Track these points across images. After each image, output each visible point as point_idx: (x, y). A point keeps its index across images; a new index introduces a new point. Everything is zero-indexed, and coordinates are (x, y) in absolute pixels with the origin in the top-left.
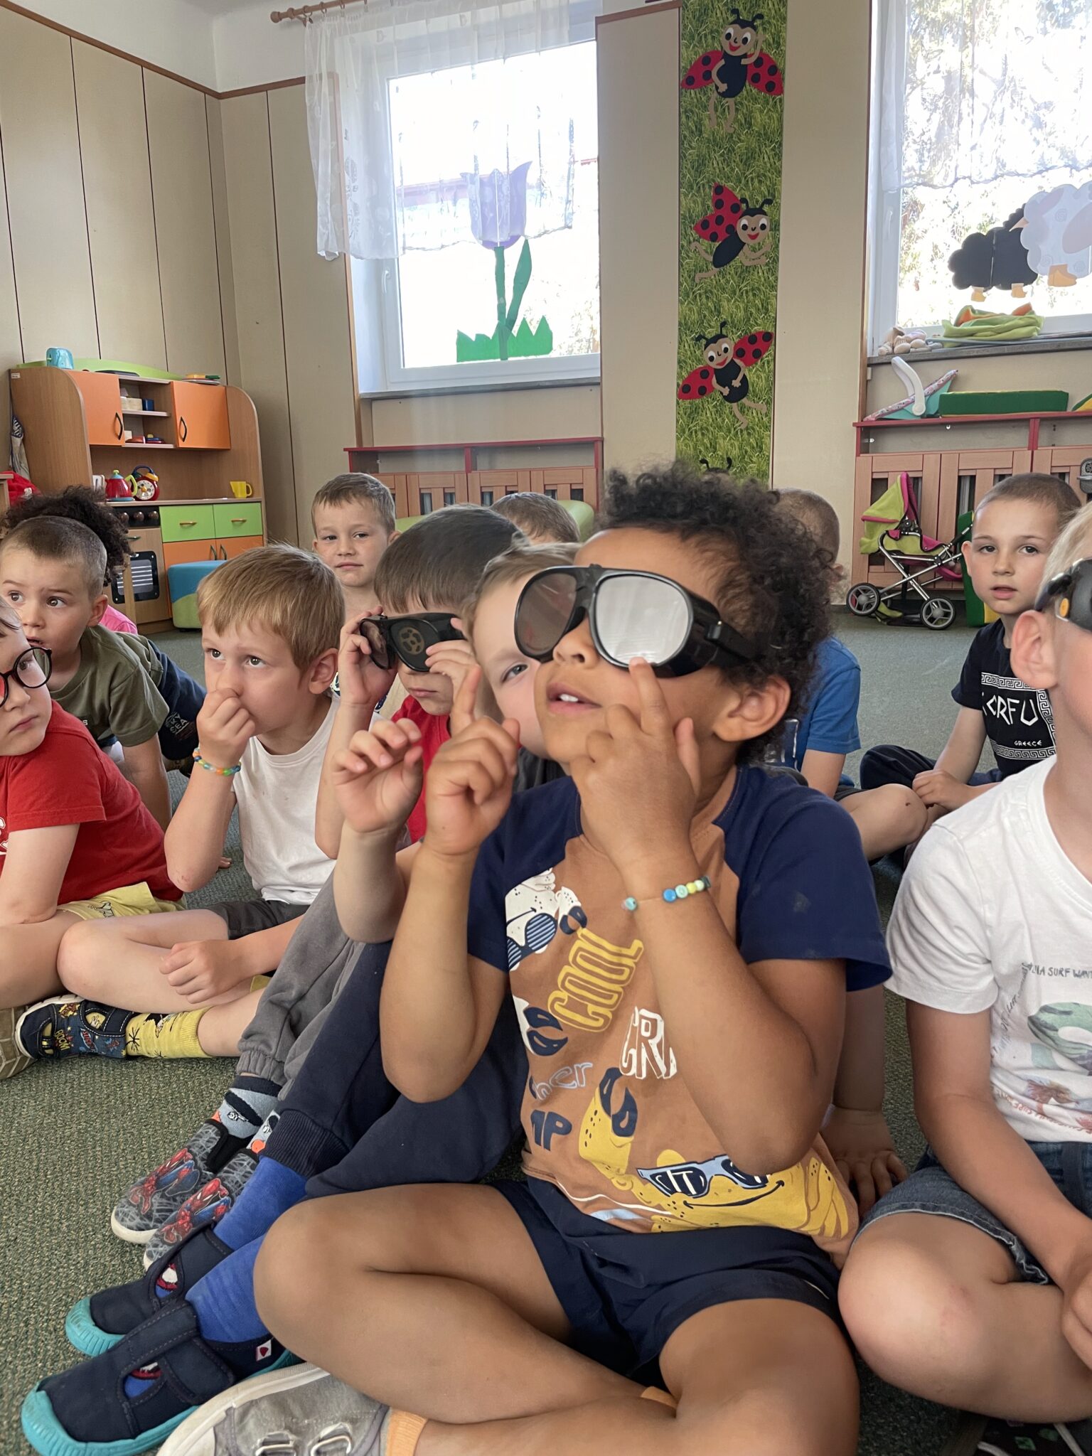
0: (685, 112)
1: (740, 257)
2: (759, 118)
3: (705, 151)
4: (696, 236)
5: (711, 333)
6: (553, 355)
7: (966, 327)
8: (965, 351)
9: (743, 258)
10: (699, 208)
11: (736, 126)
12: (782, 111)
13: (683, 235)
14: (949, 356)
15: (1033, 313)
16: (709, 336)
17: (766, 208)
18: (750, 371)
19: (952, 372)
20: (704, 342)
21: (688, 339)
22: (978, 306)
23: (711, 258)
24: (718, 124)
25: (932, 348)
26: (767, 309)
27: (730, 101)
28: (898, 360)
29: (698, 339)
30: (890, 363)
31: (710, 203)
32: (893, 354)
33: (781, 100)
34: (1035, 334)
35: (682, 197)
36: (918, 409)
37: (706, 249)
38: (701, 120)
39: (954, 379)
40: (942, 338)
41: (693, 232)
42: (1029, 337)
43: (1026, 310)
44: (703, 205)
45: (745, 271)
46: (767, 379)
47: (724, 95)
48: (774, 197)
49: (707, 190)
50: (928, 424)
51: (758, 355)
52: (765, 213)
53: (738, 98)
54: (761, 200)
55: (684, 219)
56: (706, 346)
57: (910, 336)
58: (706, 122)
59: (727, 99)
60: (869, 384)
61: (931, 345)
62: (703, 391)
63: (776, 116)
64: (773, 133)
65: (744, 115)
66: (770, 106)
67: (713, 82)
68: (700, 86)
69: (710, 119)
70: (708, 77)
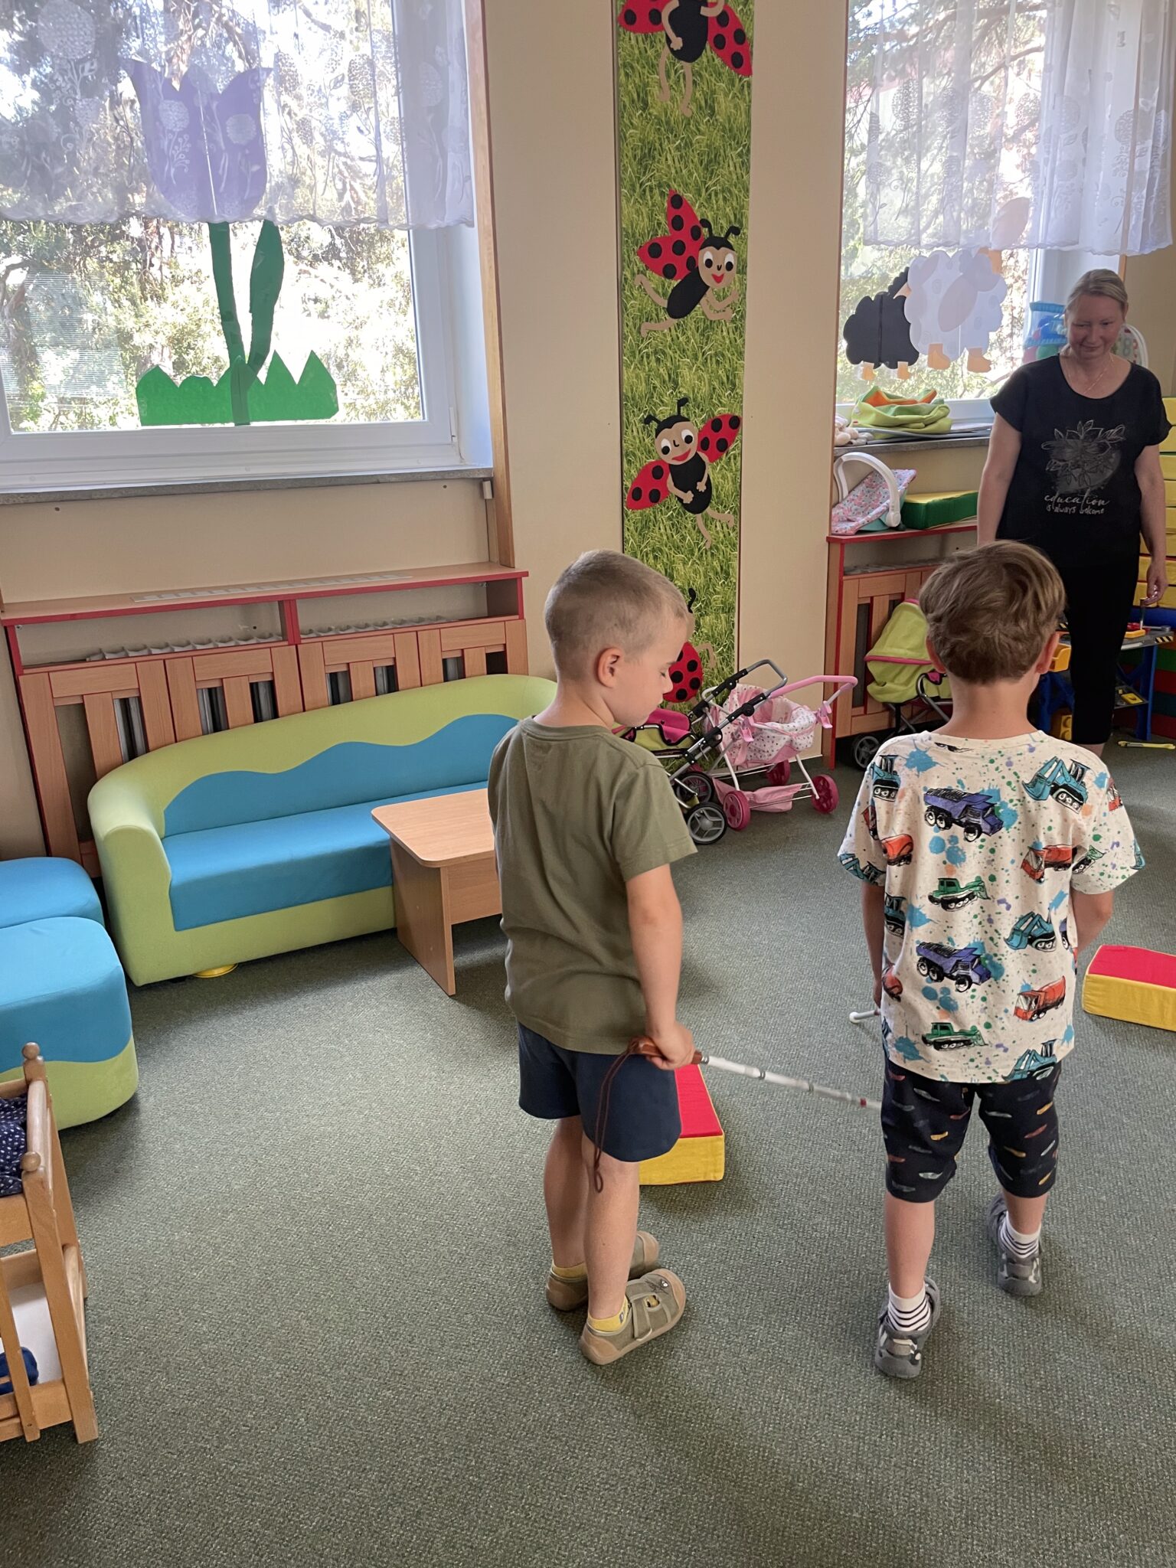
0: (622, 67)
1: (703, 305)
2: (723, 104)
3: (653, 136)
4: (642, 266)
6: (338, 419)
9: (705, 307)
10: (644, 224)
12: (750, 101)
13: (623, 262)
16: (661, 418)
17: (732, 239)
21: (636, 420)
23: (664, 303)
26: (732, 382)
27: (686, 67)
29: (648, 420)
33: (749, 86)
35: (621, 201)
37: (656, 287)
38: (646, 85)
43: (931, 395)
44: (652, 221)
45: (708, 328)
46: (734, 481)
47: (678, 54)
49: (657, 198)
51: (723, 446)
52: (730, 247)
53: (696, 65)
55: (624, 236)
56: (658, 432)
59: (682, 63)
62: (655, 497)
63: (743, 106)
64: (740, 130)
65: (705, 94)
66: (735, 90)
67: (662, 28)
68: (645, 31)
69: (660, 87)
70: (655, 18)
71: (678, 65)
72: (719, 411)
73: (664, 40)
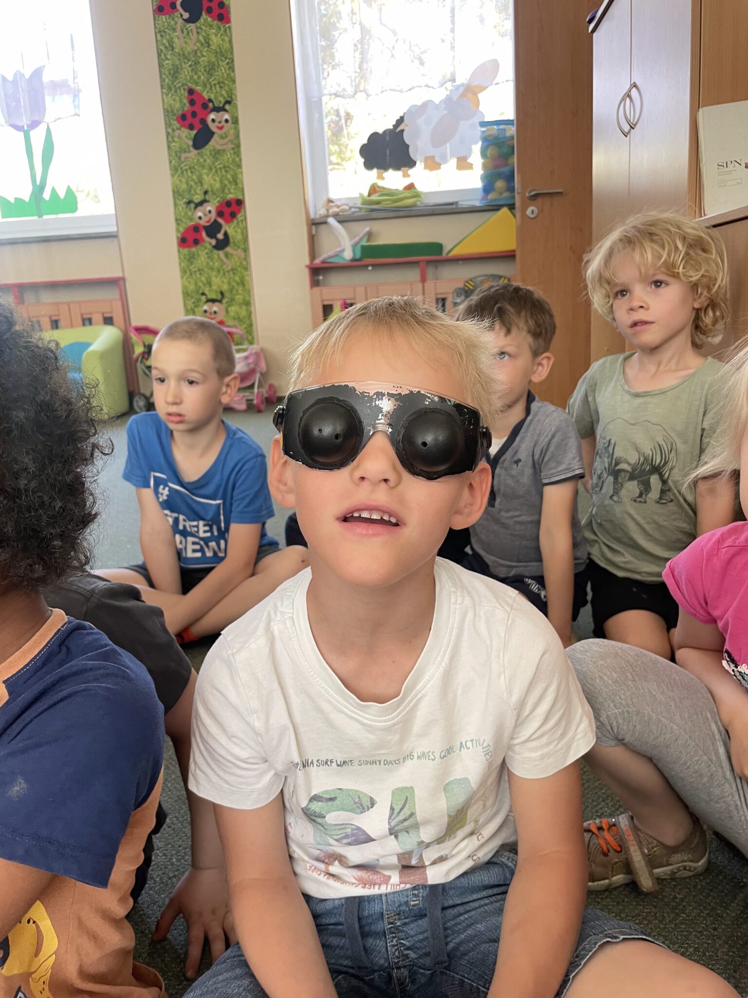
0: (160, 32)
1: (212, 143)
2: (215, 40)
3: (177, 63)
4: (178, 126)
5: (197, 198)
6: (78, 214)
7: (374, 197)
8: (375, 215)
9: (214, 143)
10: (178, 105)
11: (198, 44)
12: (231, 36)
13: (168, 125)
14: (365, 218)
15: (415, 189)
16: (197, 201)
17: (227, 107)
18: (230, 227)
19: (367, 229)
20: (193, 205)
21: (182, 203)
22: (381, 183)
23: (191, 143)
24: (185, 42)
25: (354, 212)
26: (235, 181)
27: (192, 26)
28: (331, 220)
29: (189, 202)
30: (325, 223)
31: (185, 101)
32: (327, 216)
33: (229, 28)
34: (418, 203)
35: (164, 96)
36: (348, 255)
37: (187, 135)
38: (172, 38)
39: (370, 235)
40: (359, 205)
41: (175, 123)
42: (414, 205)
43: (411, 187)
44: (180, 103)
45: (217, 154)
46: (242, 233)
47: (187, 21)
48: (232, 98)
49: (183, 92)
50: (355, 266)
51: (233, 215)
52: (226, 111)
53: (198, 24)
54: (223, 101)
55: (168, 112)
56: (196, 208)
57: (339, 203)
58: (176, 40)
59: (190, 24)
60: (315, 238)
61: (353, 210)
62: (196, 242)
63: (227, 39)
64: (226, 51)
65: (204, 37)
66: (222, 32)
67: (178, 11)
68: (169, 13)
69: (179, 38)
70: (173, 6)
71: (187, 26)
72: (230, 197)
73: (179, 16)
